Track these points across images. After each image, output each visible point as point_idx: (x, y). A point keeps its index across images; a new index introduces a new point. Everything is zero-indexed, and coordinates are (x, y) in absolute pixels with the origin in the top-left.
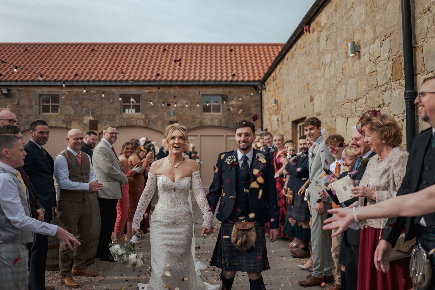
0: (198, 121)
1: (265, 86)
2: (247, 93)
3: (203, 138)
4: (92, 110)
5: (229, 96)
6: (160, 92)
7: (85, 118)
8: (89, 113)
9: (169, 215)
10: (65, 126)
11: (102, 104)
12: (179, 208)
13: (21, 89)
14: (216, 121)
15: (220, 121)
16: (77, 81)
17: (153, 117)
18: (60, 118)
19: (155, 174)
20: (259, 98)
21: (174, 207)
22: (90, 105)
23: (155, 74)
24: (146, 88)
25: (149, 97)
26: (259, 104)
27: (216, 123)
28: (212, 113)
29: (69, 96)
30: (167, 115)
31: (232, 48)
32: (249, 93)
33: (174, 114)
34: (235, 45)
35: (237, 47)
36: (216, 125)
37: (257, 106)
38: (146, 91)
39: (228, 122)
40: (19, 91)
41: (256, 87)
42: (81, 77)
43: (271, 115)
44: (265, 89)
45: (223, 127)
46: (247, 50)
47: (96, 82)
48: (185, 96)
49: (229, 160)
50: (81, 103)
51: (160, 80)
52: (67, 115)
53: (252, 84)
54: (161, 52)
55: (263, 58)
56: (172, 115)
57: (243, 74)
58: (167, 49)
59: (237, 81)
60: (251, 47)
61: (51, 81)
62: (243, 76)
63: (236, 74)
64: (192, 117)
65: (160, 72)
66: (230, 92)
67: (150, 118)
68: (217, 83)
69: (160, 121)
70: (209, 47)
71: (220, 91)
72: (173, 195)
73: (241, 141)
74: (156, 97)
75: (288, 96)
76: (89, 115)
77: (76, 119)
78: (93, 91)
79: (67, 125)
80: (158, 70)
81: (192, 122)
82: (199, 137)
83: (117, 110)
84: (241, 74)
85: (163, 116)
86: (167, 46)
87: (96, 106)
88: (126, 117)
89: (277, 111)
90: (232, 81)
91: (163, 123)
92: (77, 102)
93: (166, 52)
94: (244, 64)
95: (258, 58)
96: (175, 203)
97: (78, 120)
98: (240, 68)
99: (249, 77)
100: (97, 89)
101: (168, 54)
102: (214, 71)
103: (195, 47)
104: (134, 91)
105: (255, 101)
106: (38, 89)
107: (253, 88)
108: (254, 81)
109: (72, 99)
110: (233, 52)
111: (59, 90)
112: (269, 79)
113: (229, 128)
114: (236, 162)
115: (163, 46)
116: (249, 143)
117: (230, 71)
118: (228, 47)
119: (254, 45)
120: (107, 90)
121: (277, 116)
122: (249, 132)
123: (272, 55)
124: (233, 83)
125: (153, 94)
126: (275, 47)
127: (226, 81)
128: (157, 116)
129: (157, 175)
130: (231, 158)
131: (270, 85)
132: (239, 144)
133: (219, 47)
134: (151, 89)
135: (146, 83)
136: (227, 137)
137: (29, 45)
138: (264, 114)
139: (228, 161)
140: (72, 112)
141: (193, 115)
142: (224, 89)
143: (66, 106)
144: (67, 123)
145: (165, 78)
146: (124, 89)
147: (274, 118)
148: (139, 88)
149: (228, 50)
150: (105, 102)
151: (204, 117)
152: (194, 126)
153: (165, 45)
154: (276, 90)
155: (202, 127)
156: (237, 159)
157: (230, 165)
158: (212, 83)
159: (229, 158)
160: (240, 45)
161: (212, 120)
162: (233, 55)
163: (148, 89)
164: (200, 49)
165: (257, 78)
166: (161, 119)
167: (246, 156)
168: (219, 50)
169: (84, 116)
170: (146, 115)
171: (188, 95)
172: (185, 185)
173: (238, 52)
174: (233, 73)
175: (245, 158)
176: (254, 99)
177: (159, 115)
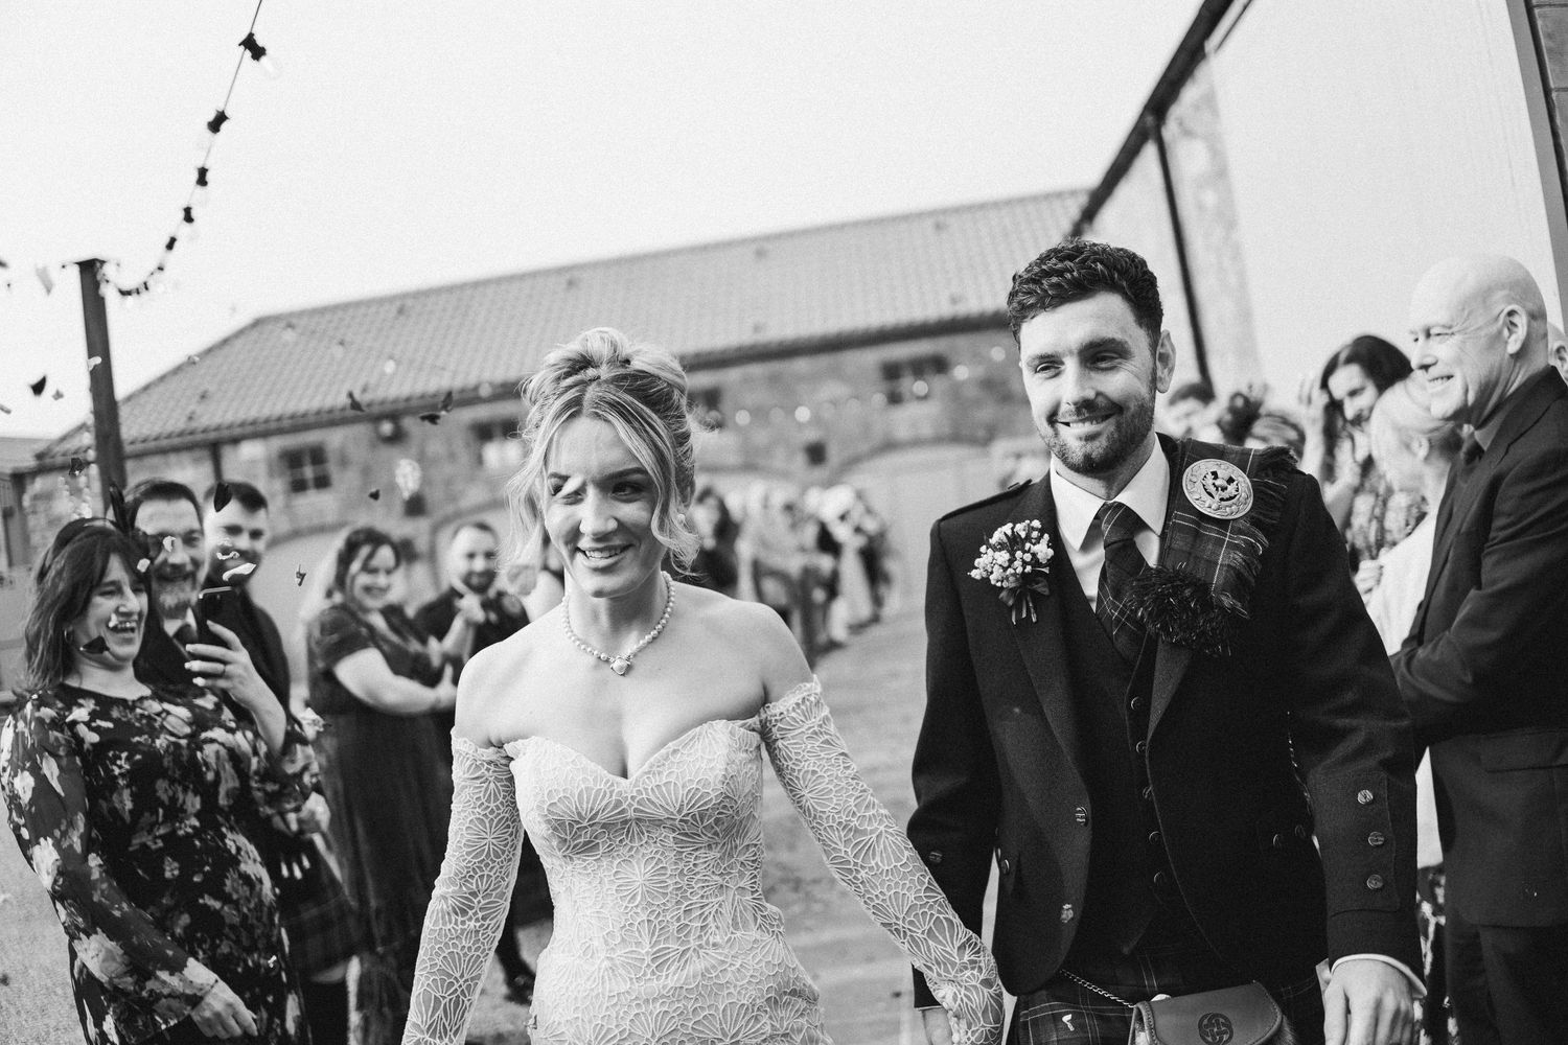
0: (878, 431)
5: (948, 357)
6: (770, 371)
9: (626, 1024)
12: (697, 965)
14: (926, 425)
19: (490, 744)
21: (660, 961)
24: (731, 367)
25: (742, 389)
30: (796, 429)
31: (939, 220)
35: (954, 216)
38: (735, 375)
39: (957, 422)
46: (980, 220)
49: (1003, 557)
60: (991, 210)
65: (760, 318)
66: (953, 346)
69: (779, 445)
71: (925, 347)
72: (638, 873)
73: (1064, 408)
74: (761, 386)
80: (755, 313)
81: (862, 435)
85: (787, 431)
91: (788, 449)
96: (657, 930)
102: (901, 295)
103: (840, 232)
110: (944, 234)
114: (1051, 562)
116: (1128, 415)
118: (929, 220)
122: (1110, 332)
126: (1055, 199)
127: (938, 317)
129: (500, 746)
130: (1014, 543)
132: (1057, 434)
133: (904, 224)
134: (746, 368)
135: (729, 355)
139: (991, 564)
142: (934, 340)
145: (776, 334)
148: (712, 370)
149: (930, 229)
156: (1057, 542)
157: (1012, 591)
159: (1001, 547)
161: (914, 426)
162: (946, 244)
163: (739, 370)
166: (780, 441)
167: (1121, 505)
168: (904, 232)
171: (843, 371)
172: (707, 784)
173: (957, 233)
175: (1119, 527)
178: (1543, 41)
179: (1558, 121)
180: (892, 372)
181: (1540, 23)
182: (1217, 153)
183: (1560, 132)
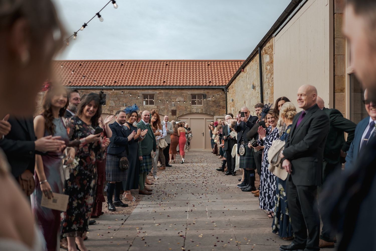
0: (189, 109)
1: (228, 90)
2: (218, 93)
3: (191, 120)
4: (125, 103)
5: (207, 95)
6: (166, 92)
7: (121, 108)
8: (124, 105)
10: (109, 113)
11: (131, 100)
13: (83, 91)
14: (200, 110)
15: (202, 110)
16: (116, 86)
17: (162, 107)
18: (106, 108)
20: (225, 96)
22: (124, 100)
23: (162, 81)
24: (157, 90)
25: (159, 96)
26: (225, 99)
27: (200, 111)
28: (197, 105)
29: (112, 95)
30: (170, 106)
31: (209, 63)
32: (219, 93)
33: (174, 106)
34: (211, 61)
35: (212, 62)
36: (199, 112)
37: (224, 100)
38: (158, 92)
39: (206, 110)
40: (82, 92)
41: (223, 90)
42: (118, 83)
43: (231, 107)
44: (228, 91)
45: (204, 113)
46: (218, 64)
47: (128, 87)
48: (181, 95)
50: (119, 99)
51: (166, 85)
52: (111, 106)
53: (221, 87)
54: (165, 66)
55: (229, 70)
56: (173, 106)
57: (216, 81)
58: (168, 64)
59: (212, 86)
60: (221, 62)
61: (101, 86)
62: (216, 82)
63: (211, 81)
64: (185, 107)
65: (165, 80)
66: (208, 93)
67: (160, 108)
68: (200, 87)
69: (166, 110)
70: (195, 62)
71: (202, 92)
74: (164, 95)
75: (237, 98)
76: (124, 106)
77: (116, 109)
78: (126, 91)
79: (110, 112)
80: (164, 78)
81: (185, 110)
82: (189, 119)
83: (140, 103)
84: (214, 81)
85: (168, 107)
86: (168, 62)
87: (128, 101)
88: (146, 107)
89: (233, 106)
90: (209, 86)
91: (168, 111)
92: (117, 99)
93: (168, 66)
94: (217, 75)
95: (225, 70)
97: (117, 109)
98: (214, 77)
99: (219, 83)
100: (128, 91)
101: (169, 68)
102: (198, 79)
103: (186, 62)
104: (150, 92)
105: (223, 98)
106: (93, 91)
107: (221, 90)
108: (222, 86)
109: (113, 97)
110: (210, 66)
111: (106, 91)
112: (230, 86)
113: (207, 114)
115: (165, 62)
117: (208, 79)
118: (207, 62)
119: (223, 61)
120: (134, 91)
121: (233, 108)
123: (237, 66)
124: (210, 87)
125: (162, 94)
126: (236, 62)
127: (206, 86)
128: (164, 107)
131: (230, 90)
133: (201, 62)
134: (161, 91)
135: (157, 87)
136: (206, 119)
137: (82, 61)
138: (228, 106)
140: (114, 105)
141: (186, 106)
142: (204, 91)
143: (110, 101)
144: (111, 111)
145: (168, 84)
146: (145, 91)
147: (232, 109)
148: (153, 90)
149: (207, 64)
150: (133, 98)
151: (192, 107)
152: (186, 113)
153: (167, 61)
154: (233, 94)
155: (191, 113)
158: (197, 87)
160: (214, 61)
161: (197, 109)
162: (210, 68)
163: (159, 91)
164: (189, 64)
165: (224, 84)
166: (166, 109)
168: (201, 64)
169: (121, 107)
170: (157, 106)
171: (182, 94)
173: (213, 66)
174: (210, 81)
176: (222, 97)
177: (165, 106)
178: (335, 45)
179: (335, 61)
180: (194, 96)
181: (336, 41)
182: (271, 58)
183: (335, 63)
